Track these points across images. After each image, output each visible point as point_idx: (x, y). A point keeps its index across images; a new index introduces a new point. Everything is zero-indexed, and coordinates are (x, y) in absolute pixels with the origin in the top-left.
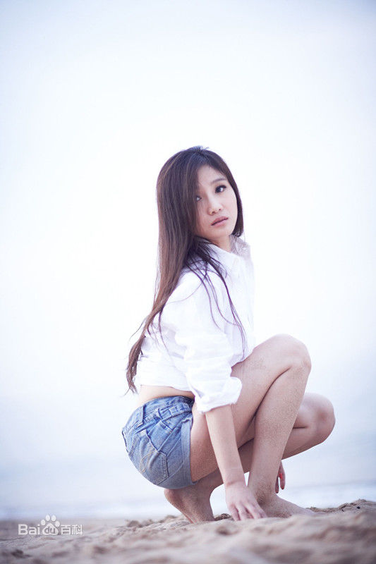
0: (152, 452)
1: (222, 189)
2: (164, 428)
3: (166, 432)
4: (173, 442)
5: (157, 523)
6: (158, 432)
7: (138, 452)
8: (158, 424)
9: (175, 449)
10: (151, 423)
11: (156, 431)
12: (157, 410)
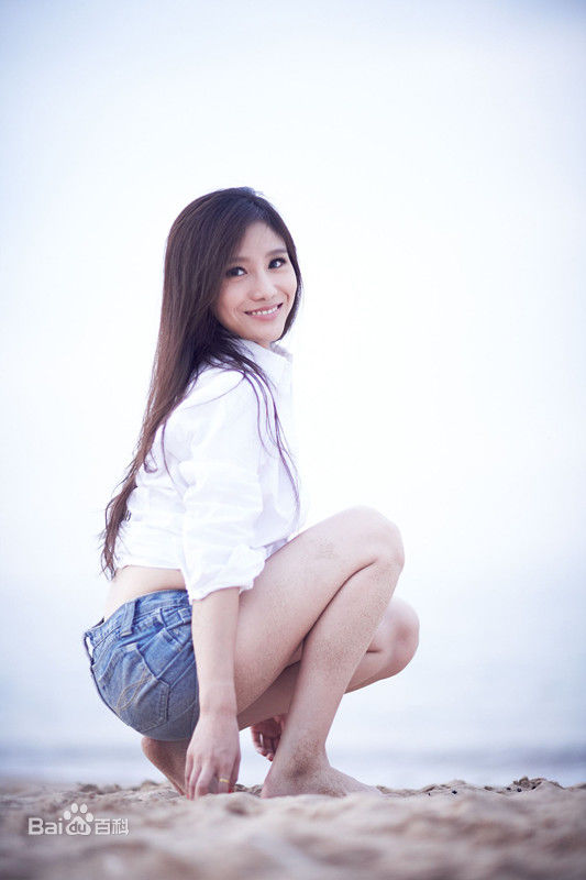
0: (144, 679)
1: (278, 264)
2: (169, 641)
3: (173, 648)
4: (183, 664)
5: (128, 790)
6: (159, 647)
7: (120, 677)
8: (160, 634)
9: (185, 676)
10: (148, 631)
11: (155, 644)
12: (158, 611)
